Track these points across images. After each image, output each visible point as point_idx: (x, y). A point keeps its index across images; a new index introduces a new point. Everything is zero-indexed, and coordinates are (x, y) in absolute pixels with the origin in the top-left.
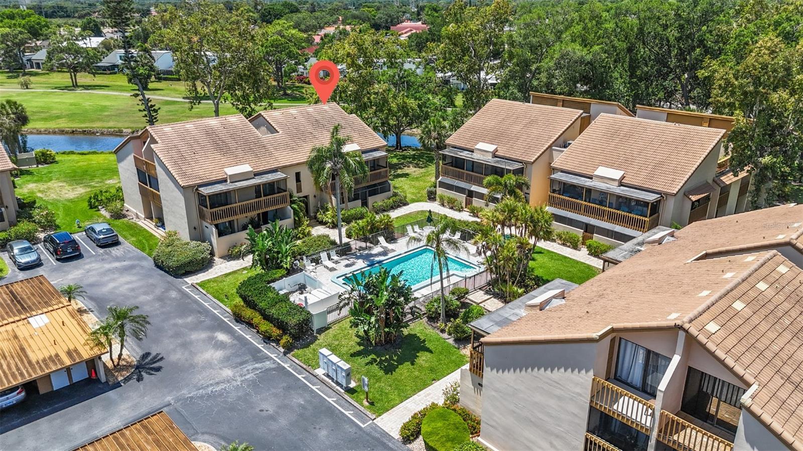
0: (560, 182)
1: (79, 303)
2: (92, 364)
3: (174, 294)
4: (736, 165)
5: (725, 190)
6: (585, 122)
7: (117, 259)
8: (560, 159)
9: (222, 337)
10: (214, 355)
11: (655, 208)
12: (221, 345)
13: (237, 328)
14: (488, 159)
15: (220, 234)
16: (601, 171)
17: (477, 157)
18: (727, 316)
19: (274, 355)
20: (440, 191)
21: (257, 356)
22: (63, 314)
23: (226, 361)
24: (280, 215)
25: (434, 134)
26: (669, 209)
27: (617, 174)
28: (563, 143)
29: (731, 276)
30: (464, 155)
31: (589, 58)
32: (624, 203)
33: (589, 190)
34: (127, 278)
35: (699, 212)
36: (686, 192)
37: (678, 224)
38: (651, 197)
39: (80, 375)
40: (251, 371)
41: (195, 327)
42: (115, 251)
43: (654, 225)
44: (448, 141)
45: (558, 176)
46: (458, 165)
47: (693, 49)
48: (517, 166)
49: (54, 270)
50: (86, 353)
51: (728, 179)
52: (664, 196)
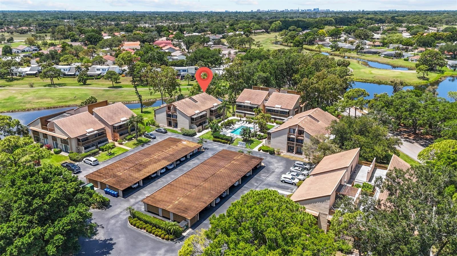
0: (267, 109)
4: (302, 103)
5: (301, 108)
6: (269, 95)
7: (172, 135)
8: (267, 104)
11: (289, 112)
14: (249, 105)
16: (277, 106)
17: (245, 104)
18: (302, 123)
19: (227, 145)
20: (236, 114)
22: (187, 141)
24: (205, 122)
25: (233, 99)
26: (291, 113)
27: (280, 106)
28: (266, 100)
29: (302, 119)
30: (242, 104)
31: (266, 76)
32: (282, 112)
33: (274, 110)
35: (297, 113)
36: (294, 109)
37: (293, 115)
38: (288, 111)
40: (225, 147)
41: (207, 143)
42: (169, 134)
43: (289, 116)
44: (236, 101)
45: (267, 108)
46: (239, 107)
47: (290, 71)
48: (257, 106)
50: (200, 146)
51: (301, 106)
52: (290, 110)
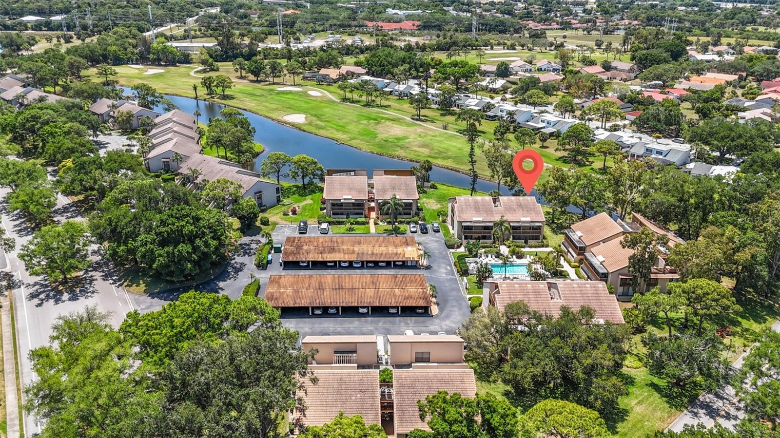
1: (420, 247)
2: (417, 262)
3: (444, 253)
7: (436, 237)
8: (596, 248)
9: (448, 268)
10: (444, 271)
12: (447, 269)
13: (453, 267)
14: (577, 239)
15: (465, 239)
16: (599, 257)
17: (575, 236)
19: (457, 276)
21: (453, 274)
22: (415, 249)
23: (446, 273)
26: (609, 277)
27: (602, 260)
34: (436, 244)
38: (602, 271)
39: (414, 264)
40: (449, 277)
41: (444, 263)
42: (437, 234)
44: (572, 226)
45: (588, 254)
48: (582, 245)
49: (419, 235)
50: (416, 259)
52: (607, 272)
